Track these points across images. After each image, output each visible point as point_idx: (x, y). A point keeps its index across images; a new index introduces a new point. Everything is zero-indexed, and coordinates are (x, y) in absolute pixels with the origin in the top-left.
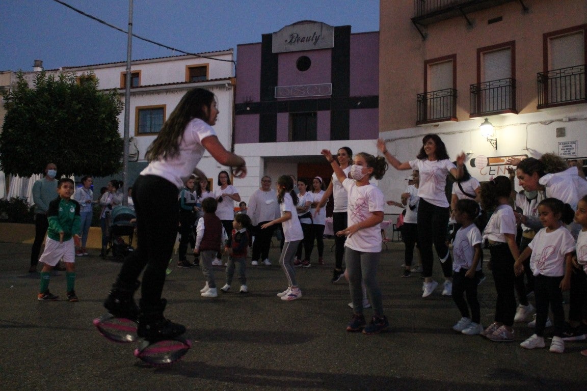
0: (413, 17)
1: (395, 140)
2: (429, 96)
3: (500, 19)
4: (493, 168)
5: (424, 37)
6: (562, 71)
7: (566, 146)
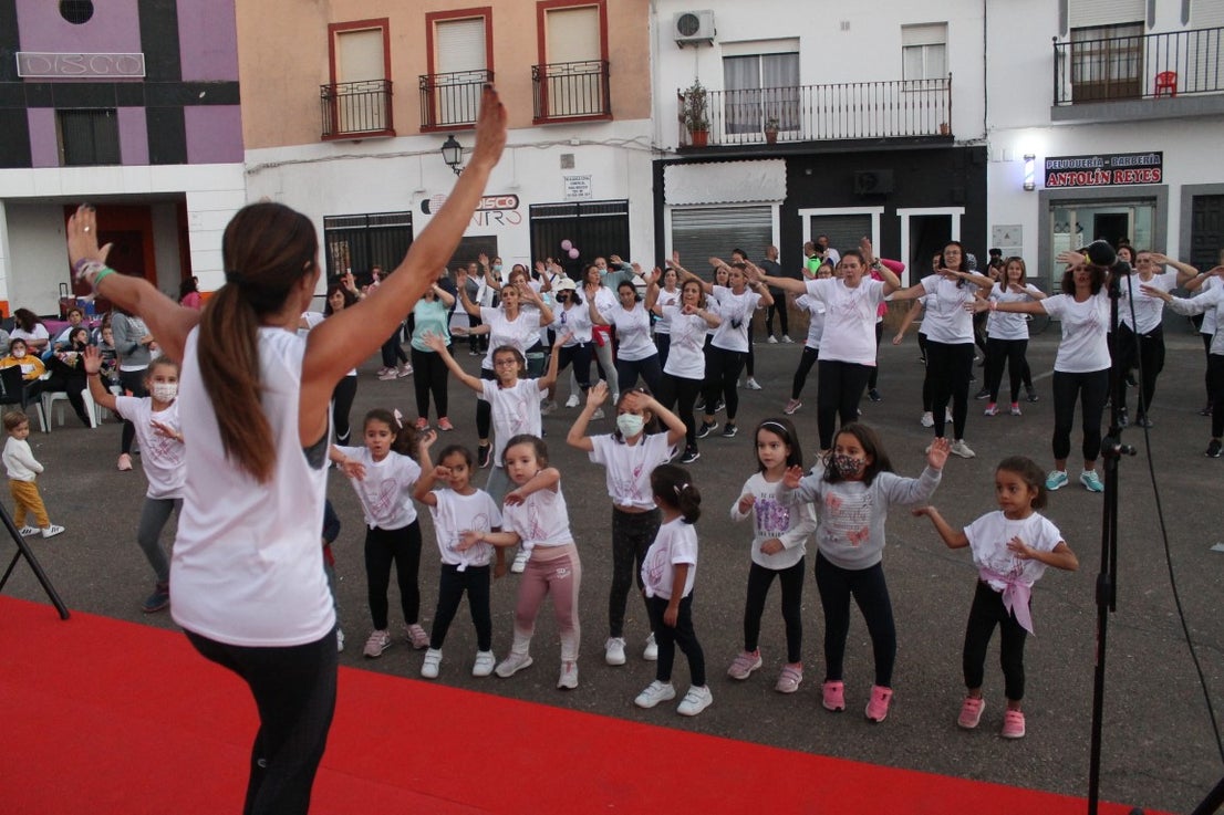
7: (577, 183)
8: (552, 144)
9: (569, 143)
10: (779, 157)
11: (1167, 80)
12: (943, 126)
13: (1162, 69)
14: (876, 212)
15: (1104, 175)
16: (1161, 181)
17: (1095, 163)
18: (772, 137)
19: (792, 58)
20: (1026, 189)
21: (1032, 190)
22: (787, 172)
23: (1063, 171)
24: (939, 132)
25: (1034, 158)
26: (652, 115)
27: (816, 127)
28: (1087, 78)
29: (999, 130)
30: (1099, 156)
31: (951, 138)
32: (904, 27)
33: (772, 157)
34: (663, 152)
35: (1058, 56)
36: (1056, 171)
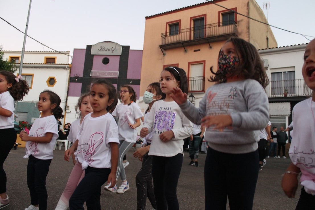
0: (160, 45)
3: (199, 50)
5: (164, 55)
10: (288, 102)
18: (285, 95)
19: (293, 73)
22: (290, 106)
27: (300, 92)
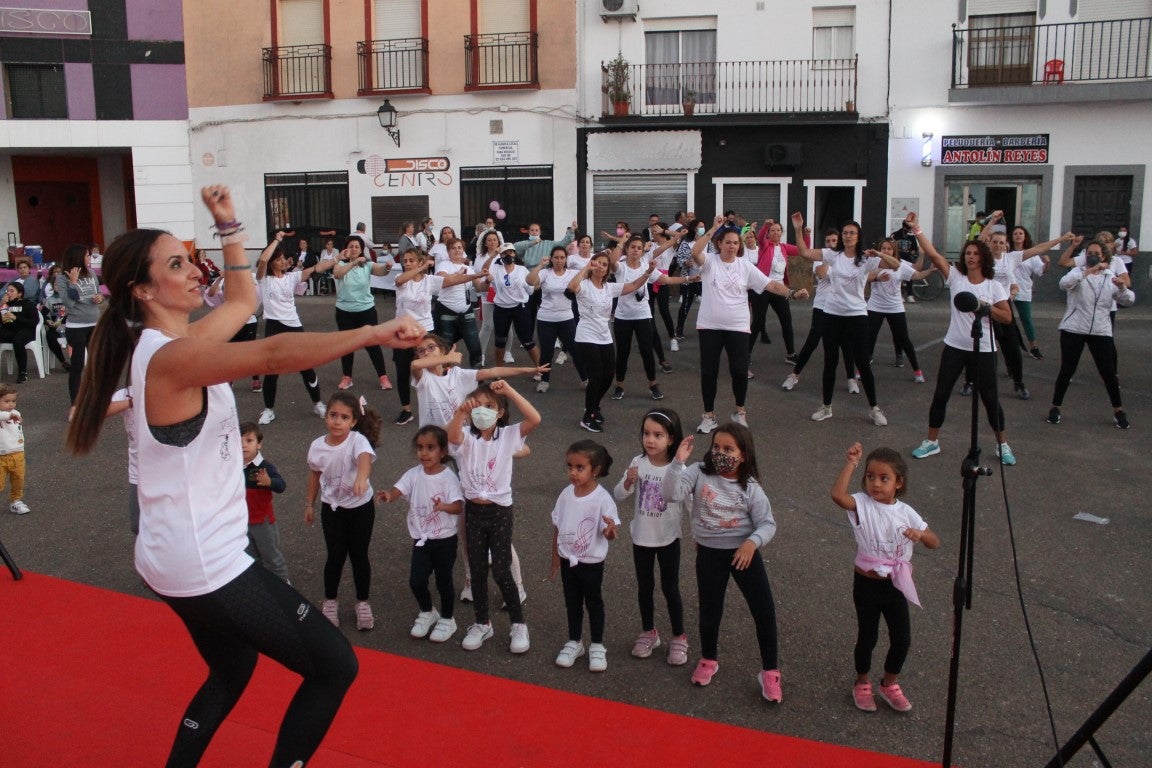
1: (222, 123)
2: (281, 53)
4: (394, 176)
6: (502, 37)
7: (506, 148)
8: (483, 110)
9: (498, 109)
10: (695, 128)
11: (1055, 67)
12: (848, 104)
13: (1051, 58)
14: (785, 182)
15: (995, 154)
16: (1047, 161)
17: (989, 143)
18: (689, 110)
19: (711, 34)
20: (924, 164)
21: (929, 166)
22: (703, 142)
23: (958, 149)
24: (845, 109)
25: (931, 136)
26: (577, 85)
27: (730, 101)
28: (982, 63)
29: (900, 109)
30: (991, 136)
31: (855, 115)
32: (815, 9)
33: (689, 128)
34: (586, 121)
35: (956, 41)
36: (952, 149)
